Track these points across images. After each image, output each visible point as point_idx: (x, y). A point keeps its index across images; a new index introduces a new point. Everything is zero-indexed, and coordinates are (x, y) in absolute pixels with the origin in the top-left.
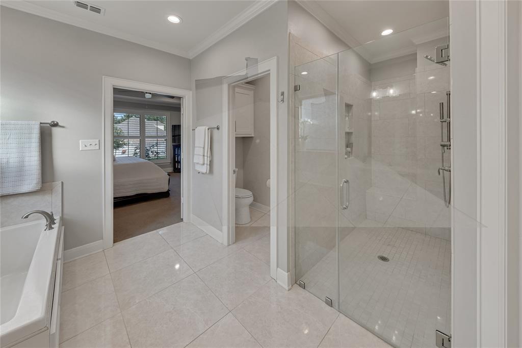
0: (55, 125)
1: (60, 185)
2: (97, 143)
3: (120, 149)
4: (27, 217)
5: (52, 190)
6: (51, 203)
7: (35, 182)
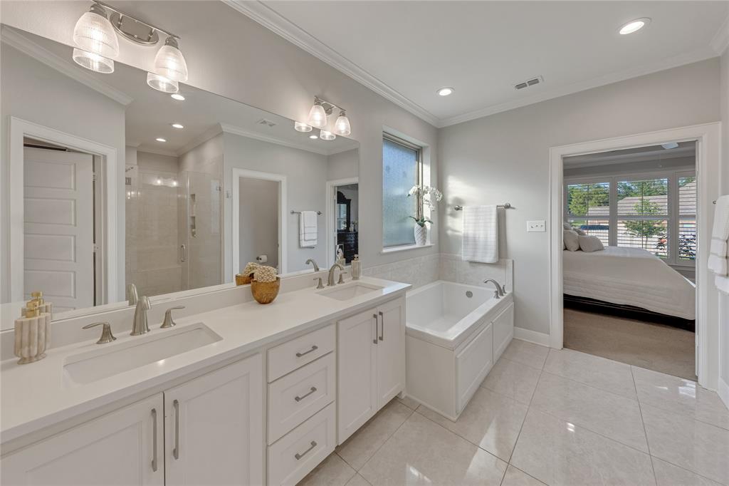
0: (508, 207)
1: (511, 262)
2: (544, 225)
3: (654, 236)
4: (486, 282)
5: (506, 265)
6: (504, 277)
7: (493, 255)
